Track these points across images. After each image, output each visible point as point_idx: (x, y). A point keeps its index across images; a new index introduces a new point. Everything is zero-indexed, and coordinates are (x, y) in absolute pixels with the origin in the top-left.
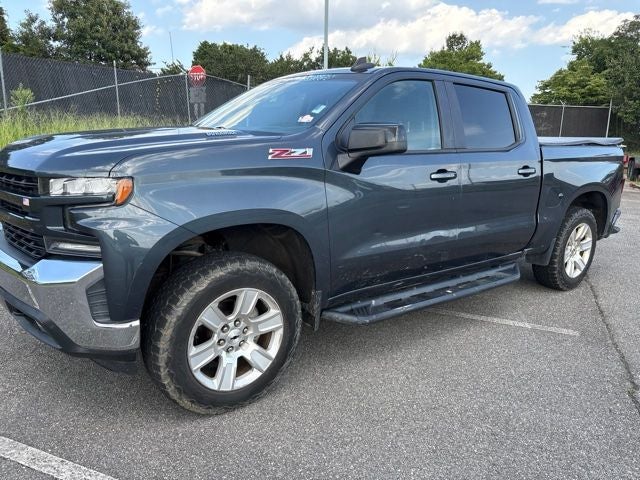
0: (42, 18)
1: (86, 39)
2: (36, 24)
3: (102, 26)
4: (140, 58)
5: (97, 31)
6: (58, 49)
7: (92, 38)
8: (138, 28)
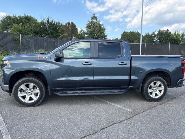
0: (84, 30)
1: (92, 34)
2: (83, 31)
3: (96, 30)
4: (105, 37)
5: (95, 32)
6: (87, 36)
7: (94, 34)
8: (105, 30)
